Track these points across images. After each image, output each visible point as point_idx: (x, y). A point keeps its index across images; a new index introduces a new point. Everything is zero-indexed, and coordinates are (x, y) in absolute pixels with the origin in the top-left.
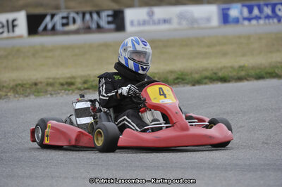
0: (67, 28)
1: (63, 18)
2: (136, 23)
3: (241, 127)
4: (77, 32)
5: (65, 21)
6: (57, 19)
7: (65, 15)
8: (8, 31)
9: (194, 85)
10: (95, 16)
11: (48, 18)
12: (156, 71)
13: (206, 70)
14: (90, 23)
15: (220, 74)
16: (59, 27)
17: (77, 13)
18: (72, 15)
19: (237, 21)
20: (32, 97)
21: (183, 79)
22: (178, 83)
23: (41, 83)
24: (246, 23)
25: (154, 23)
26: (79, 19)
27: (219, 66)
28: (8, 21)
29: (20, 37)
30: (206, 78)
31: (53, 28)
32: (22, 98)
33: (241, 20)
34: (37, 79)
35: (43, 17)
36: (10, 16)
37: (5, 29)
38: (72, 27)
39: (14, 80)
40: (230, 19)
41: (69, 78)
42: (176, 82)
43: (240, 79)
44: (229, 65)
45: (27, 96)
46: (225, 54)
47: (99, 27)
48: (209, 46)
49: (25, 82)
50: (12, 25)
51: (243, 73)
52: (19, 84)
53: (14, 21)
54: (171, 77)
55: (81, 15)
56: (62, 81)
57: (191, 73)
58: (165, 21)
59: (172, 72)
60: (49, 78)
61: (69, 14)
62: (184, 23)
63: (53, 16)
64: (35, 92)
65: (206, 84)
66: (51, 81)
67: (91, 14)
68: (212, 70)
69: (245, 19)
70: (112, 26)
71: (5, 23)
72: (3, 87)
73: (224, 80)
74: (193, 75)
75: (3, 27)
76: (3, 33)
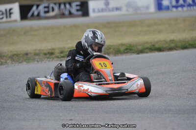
0: (48, 15)
1: (45, 7)
2: (96, 10)
3: (172, 83)
4: (55, 17)
5: (46, 10)
6: (41, 8)
7: (46, 5)
8: (7, 17)
9: (138, 54)
10: (68, 6)
11: (35, 8)
12: (111, 44)
13: (147, 43)
14: (64, 11)
15: (157, 46)
16: (42, 14)
17: (55, 4)
18: (52, 5)
19: (168, 8)
20: (25, 63)
21: (131, 50)
22: (127, 53)
23: (30, 53)
24: (174, 9)
25: (110, 11)
26: (56, 8)
27: (156, 40)
28: (6, 10)
29: (15, 21)
30: (147, 48)
31: (38, 15)
32: (17, 64)
33: (170, 8)
34: (27, 51)
35: (31, 7)
36: (8, 6)
37: (5, 16)
38: (51, 14)
39: (11, 52)
40: (163, 7)
41: (50, 49)
42: (126, 51)
43: (171, 49)
44: (163, 39)
45: (21, 63)
46: (160, 32)
47: (70, 13)
48: (148, 26)
49: (19, 53)
50: (9, 13)
51: (173, 45)
52: (15, 54)
53: (10, 10)
54: (122, 49)
55: (58, 5)
56: (45, 52)
57: (136, 46)
58: (117, 9)
59: (122, 45)
60: (36, 50)
61: (49, 4)
62: (131, 10)
63: (38, 6)
64: (26, 60)
65: (147, 53)
66: (38, 52)
67: (65, 4)
68: (151, 43)
69: (173, 7)
70: (80, 13)
71: (4, 11)
72: (4, 56)
73: (160, 50)
74: (138, 47)
75: (3, 14)
76: (2, 18)
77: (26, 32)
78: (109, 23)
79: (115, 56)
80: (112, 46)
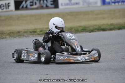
0: (32, 7)
1: (31, 2)
2: (63, 4)
3: (112, 51)
4: (37, 9)
5: (31, 4)
6: (28, 3)
8: (6, 8)
9: (90, 32)
10: (45, 2)
11: (24, 3)
12: (73, 26)
13: (96, 25)
14: (43, 5)
15: (102, 27)
16: (29, 6)
17: (37, 0)
18: (35, 1)
19: (109, 3)
20: (18, 38)
21: (85, 30)
22: (83, 32)
23: (21, 31)
24: (113, 4)
25: (72, 4)
26: (38, 3)
27: (102, 24)
28: (6, 4)
29: (12, 11)
30: (96, 29)
31: (26, 7)
32: (12, 39)
33: (111, 3)
34: (19, 30)
36: (7, 2)
37: (5, 7)
38: (35, 6)
39: (9, 30)
40: (106, 3)
41: (34, 29)
42: (82, 31)
43: (111, 29)
44: (106, 23)
45: (15, 38)
46: (104, 18)
47: (47, 6)
48: (97, 15)
49: (14, 31)
50: (8, 6)
51: (112, 27)
52: (12, 32)
53: (8, 4)
54: (80, 29)
55: (39, 1)
56: (31, 31)
57: (89, 27)
58: (77, 4)
59: (80, 26)
60: (25, 29)
61: (33, 0)
62: (85, 4)
63: (26, 2)
64: (19, 36)
65: (96, 32)
66: (26, 30)
67: (43, 0)
68: (98, 25)
69: (113, 2)
70: (53, 6)
71: (5, 5)
72: (4, 33)
73: (104, 30)
74: (90, 28)
75: (4, 6)
76: (3, 9)
77: (19, 18)
78: (71, 13)
79: (76, 34)
80: (73, 27)
